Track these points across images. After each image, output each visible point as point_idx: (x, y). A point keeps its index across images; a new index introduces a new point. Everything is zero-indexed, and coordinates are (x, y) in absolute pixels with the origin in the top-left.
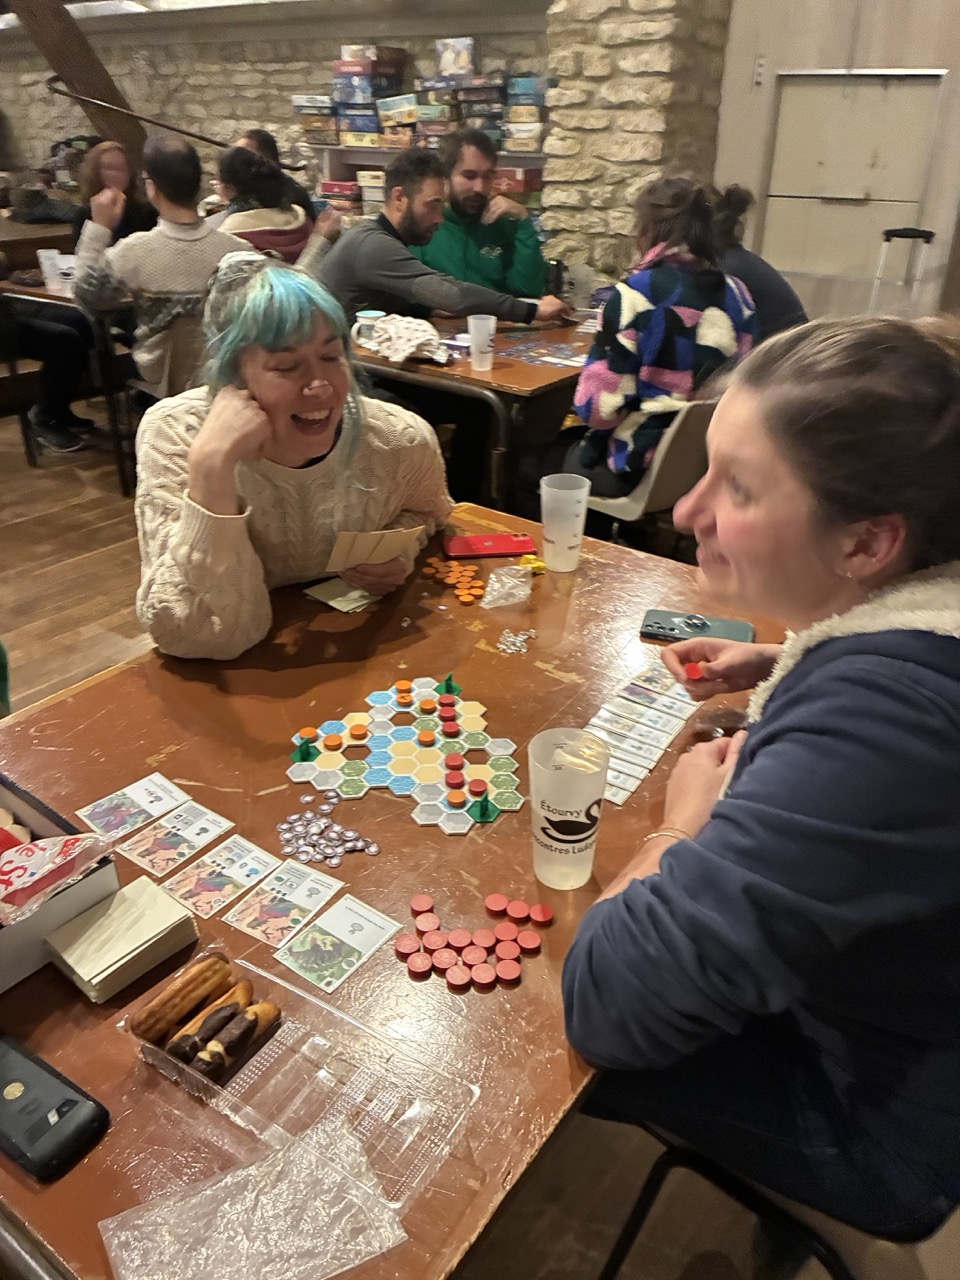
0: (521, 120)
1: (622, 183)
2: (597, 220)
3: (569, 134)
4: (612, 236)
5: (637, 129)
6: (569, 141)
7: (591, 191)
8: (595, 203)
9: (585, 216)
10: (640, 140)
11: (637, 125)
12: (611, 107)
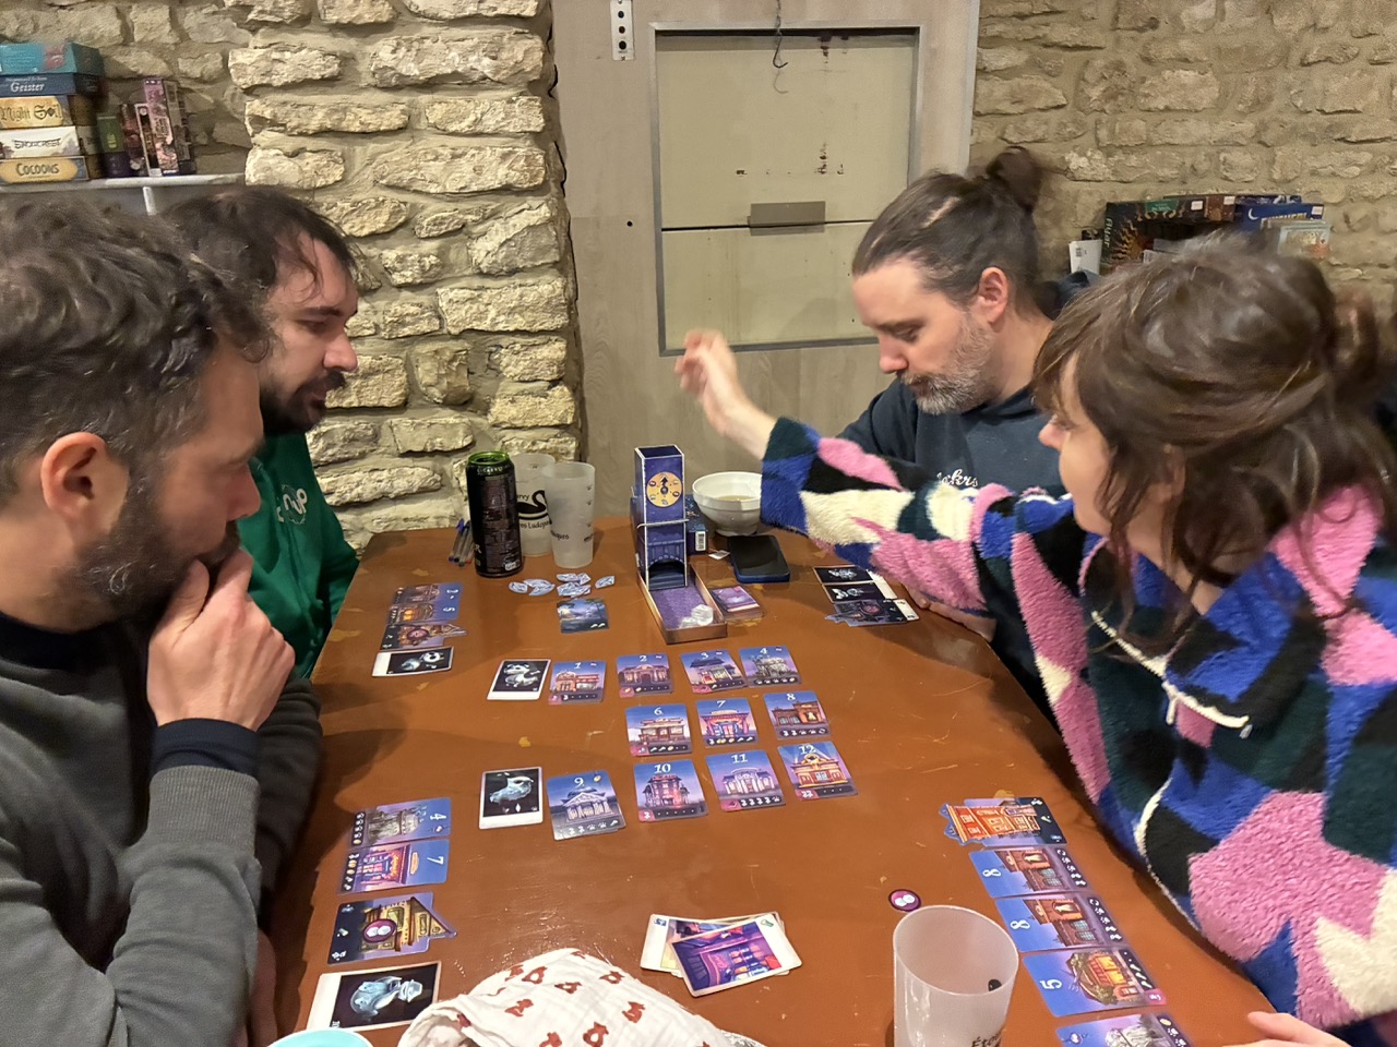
0: (23, 122)
1: (461, 231)
2: (413, 309)
3: (310, 144)
4: (456, 337)
5: (479, 128)
6: (310, 161)
7: (390, 256)
8: (398, 279)
9: (381, 304)
10: (491, 151)
11: (477, 121)
12: (403, 85)
